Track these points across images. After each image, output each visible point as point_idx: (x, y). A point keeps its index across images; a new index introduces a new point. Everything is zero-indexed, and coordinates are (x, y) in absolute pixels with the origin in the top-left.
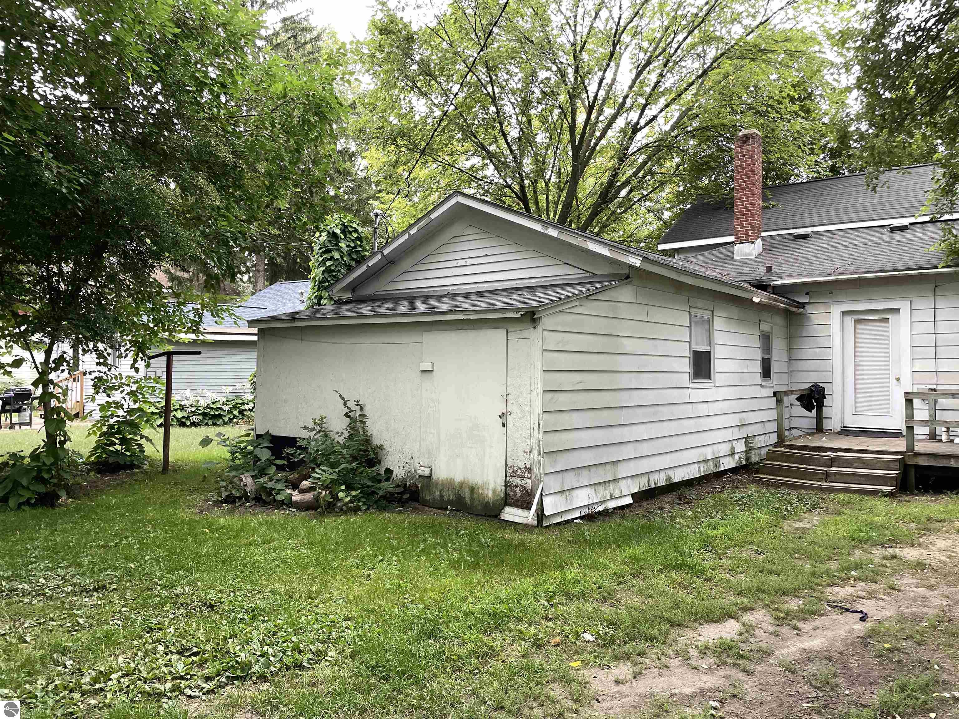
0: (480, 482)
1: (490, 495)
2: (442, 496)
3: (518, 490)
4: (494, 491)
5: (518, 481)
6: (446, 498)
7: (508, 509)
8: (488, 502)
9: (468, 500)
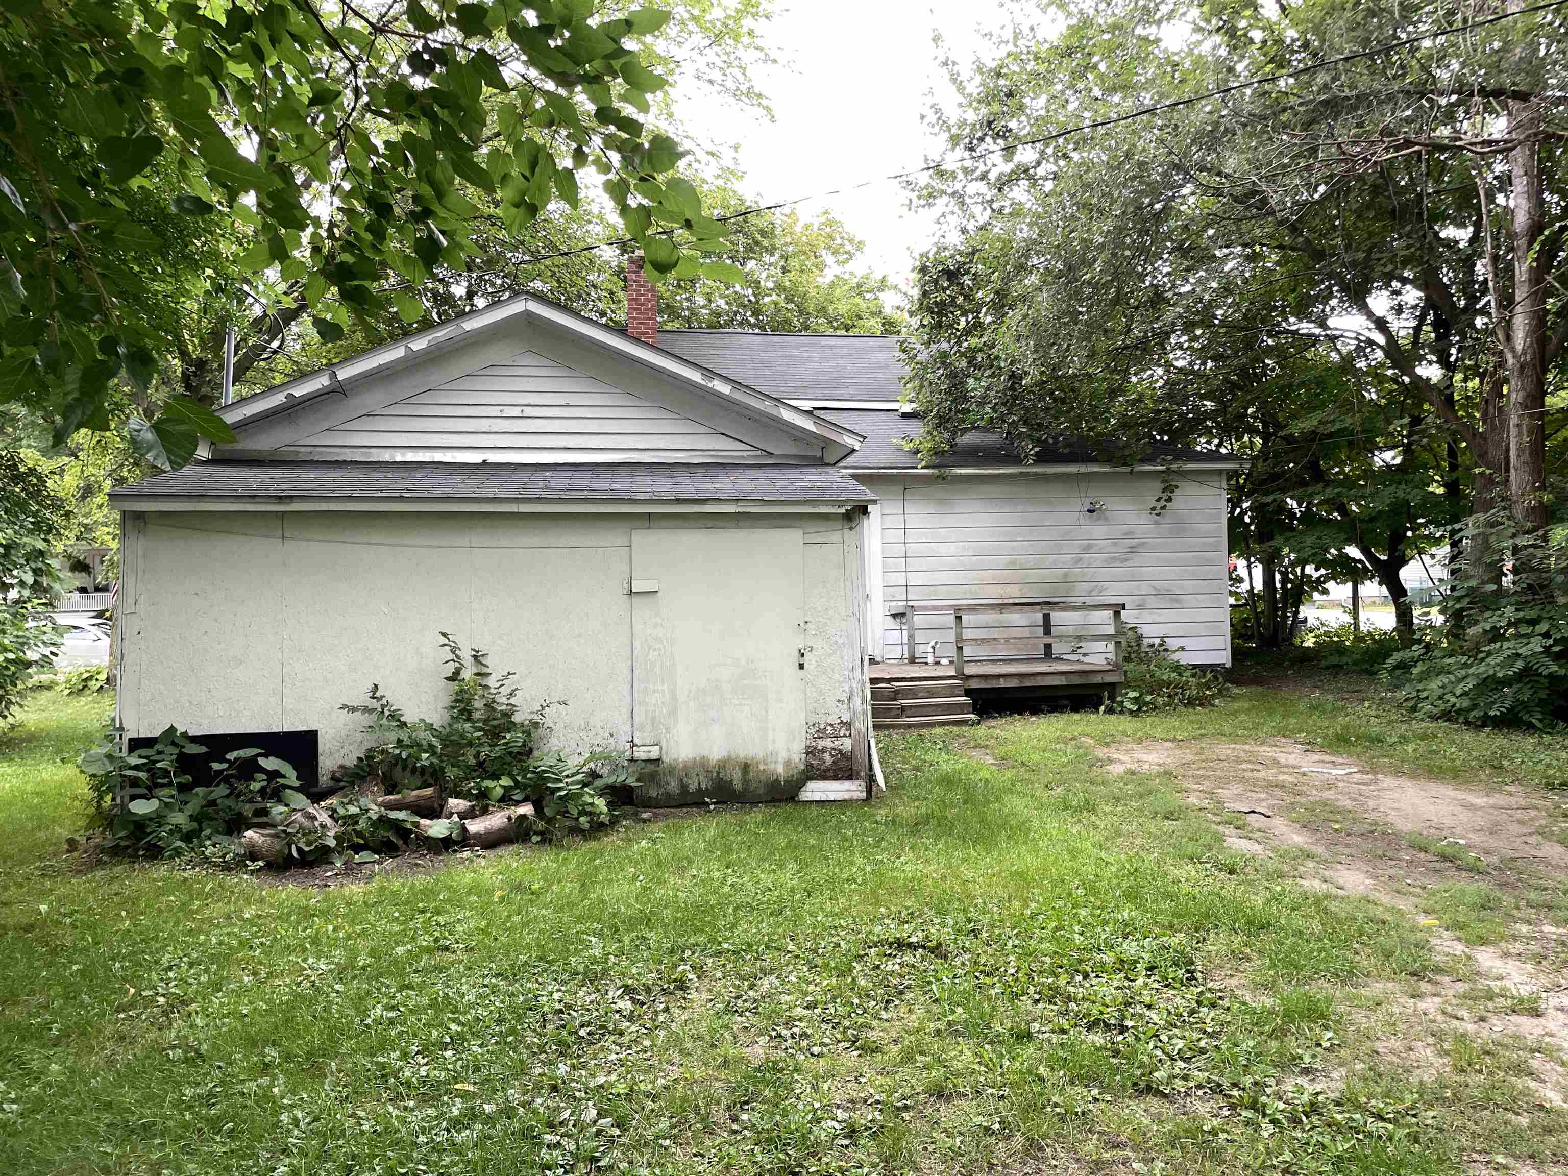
0: (761, 756)
1: (780, 769)
2: (684, 787)
3: (827, 756)
4: (788, 763)
5: (828, 743)
6: (692, 788)
7: (811, 785)
8: (777, 781)
9: (737, 785)
